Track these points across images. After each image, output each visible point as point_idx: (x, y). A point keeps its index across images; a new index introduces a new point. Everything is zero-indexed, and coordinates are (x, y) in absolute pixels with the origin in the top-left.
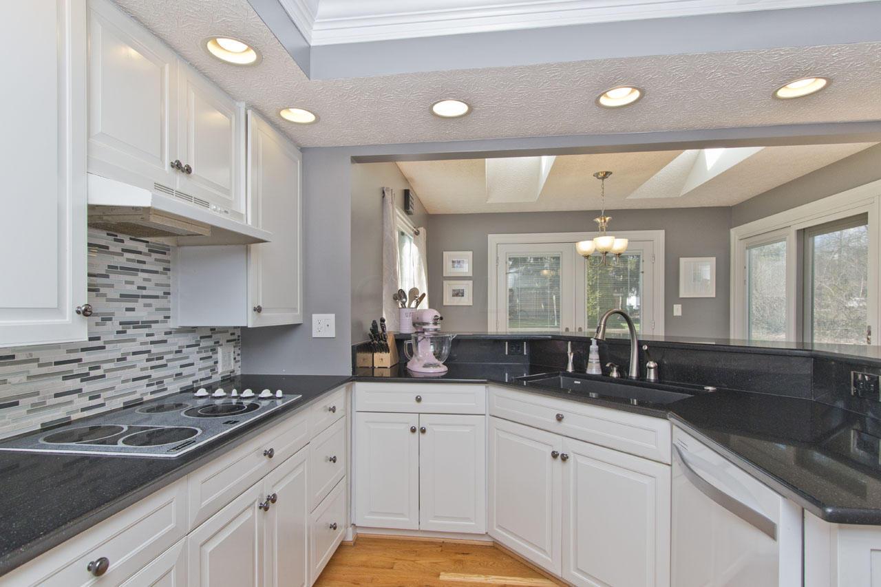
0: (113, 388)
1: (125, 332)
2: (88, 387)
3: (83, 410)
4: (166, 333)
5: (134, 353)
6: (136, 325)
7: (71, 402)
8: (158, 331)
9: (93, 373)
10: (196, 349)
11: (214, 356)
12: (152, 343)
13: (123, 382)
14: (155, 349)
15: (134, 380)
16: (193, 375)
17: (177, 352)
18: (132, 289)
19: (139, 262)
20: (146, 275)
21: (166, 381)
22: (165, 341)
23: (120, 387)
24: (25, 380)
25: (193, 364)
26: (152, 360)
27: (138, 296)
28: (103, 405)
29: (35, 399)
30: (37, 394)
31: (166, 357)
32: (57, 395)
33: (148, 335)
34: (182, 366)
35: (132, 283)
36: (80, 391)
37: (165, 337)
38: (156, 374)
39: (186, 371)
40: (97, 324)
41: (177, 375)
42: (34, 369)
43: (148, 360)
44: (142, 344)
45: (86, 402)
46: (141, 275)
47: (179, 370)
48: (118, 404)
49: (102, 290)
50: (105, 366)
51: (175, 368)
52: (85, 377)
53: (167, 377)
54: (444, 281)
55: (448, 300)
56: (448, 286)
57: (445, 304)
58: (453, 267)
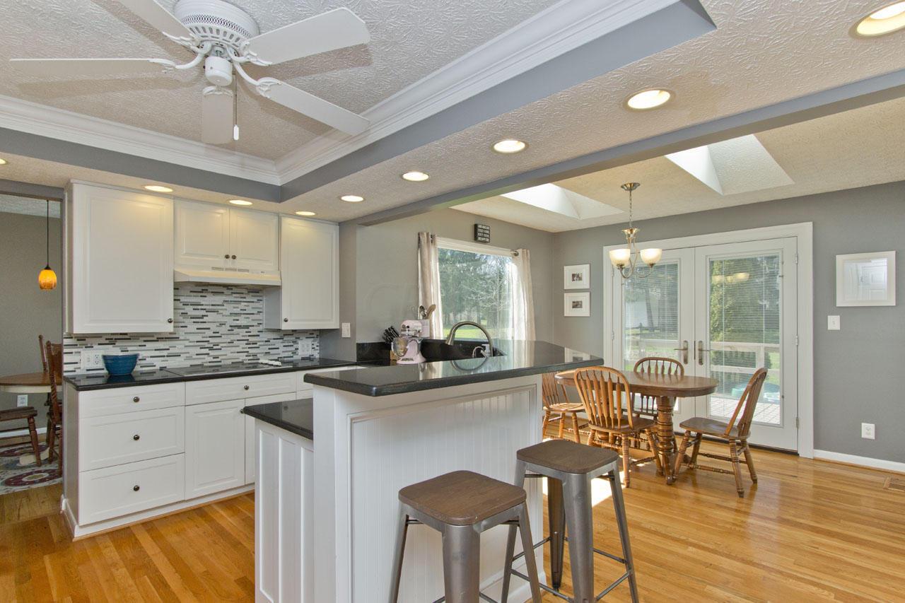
0: (226, 355)
1: (233, 330)
2: (212, 353)
3: (210, 362)
4: (259, 332)
5: (238, 340)
6: (239, 327)
7: (204, 359)
8: (254, 331)
9: (215, 347)
10: (281, 340)
11: (295, 346)
12: (249, 336)
13: (232, 353)
14: (251, 339)
15: (238, 352)
16: (279, 354)
17: (266, 341)
18: (237, 311)
19: (241, 298)
20: (246, 304)
21: (258, 355)
22: (258, 336)
23: (230, 355)
24: (183, 346)
25: (278, 348)
26: (250, 344)
27: (241, 314)
28: (220, 362)
29: (188, 355)
30: (188, 353)
31: (258, 343)
32: (197, 355)
33: (247, 332)
34: (269, 349)
35: (238, 308)
36: (208, 354)
37: (258, 334)
38: (251, 351)
39: (272, 351)
40: (217, 326)
41: (266, 353)
42: (187, 343)
43: (247, 344)
44: (243, 336)
45: (211, 359)
46: (242, 304)
47: (268, 351)
48: (229, 362)
49: (220, 312)
50: (222, 345)
51: (265, 349)
52: (211, 349)
53: (259, 353)
54: (565, 294)
55: (569, 311)
56: (568, 299)
57: (565, 315)
58: (573, 280)
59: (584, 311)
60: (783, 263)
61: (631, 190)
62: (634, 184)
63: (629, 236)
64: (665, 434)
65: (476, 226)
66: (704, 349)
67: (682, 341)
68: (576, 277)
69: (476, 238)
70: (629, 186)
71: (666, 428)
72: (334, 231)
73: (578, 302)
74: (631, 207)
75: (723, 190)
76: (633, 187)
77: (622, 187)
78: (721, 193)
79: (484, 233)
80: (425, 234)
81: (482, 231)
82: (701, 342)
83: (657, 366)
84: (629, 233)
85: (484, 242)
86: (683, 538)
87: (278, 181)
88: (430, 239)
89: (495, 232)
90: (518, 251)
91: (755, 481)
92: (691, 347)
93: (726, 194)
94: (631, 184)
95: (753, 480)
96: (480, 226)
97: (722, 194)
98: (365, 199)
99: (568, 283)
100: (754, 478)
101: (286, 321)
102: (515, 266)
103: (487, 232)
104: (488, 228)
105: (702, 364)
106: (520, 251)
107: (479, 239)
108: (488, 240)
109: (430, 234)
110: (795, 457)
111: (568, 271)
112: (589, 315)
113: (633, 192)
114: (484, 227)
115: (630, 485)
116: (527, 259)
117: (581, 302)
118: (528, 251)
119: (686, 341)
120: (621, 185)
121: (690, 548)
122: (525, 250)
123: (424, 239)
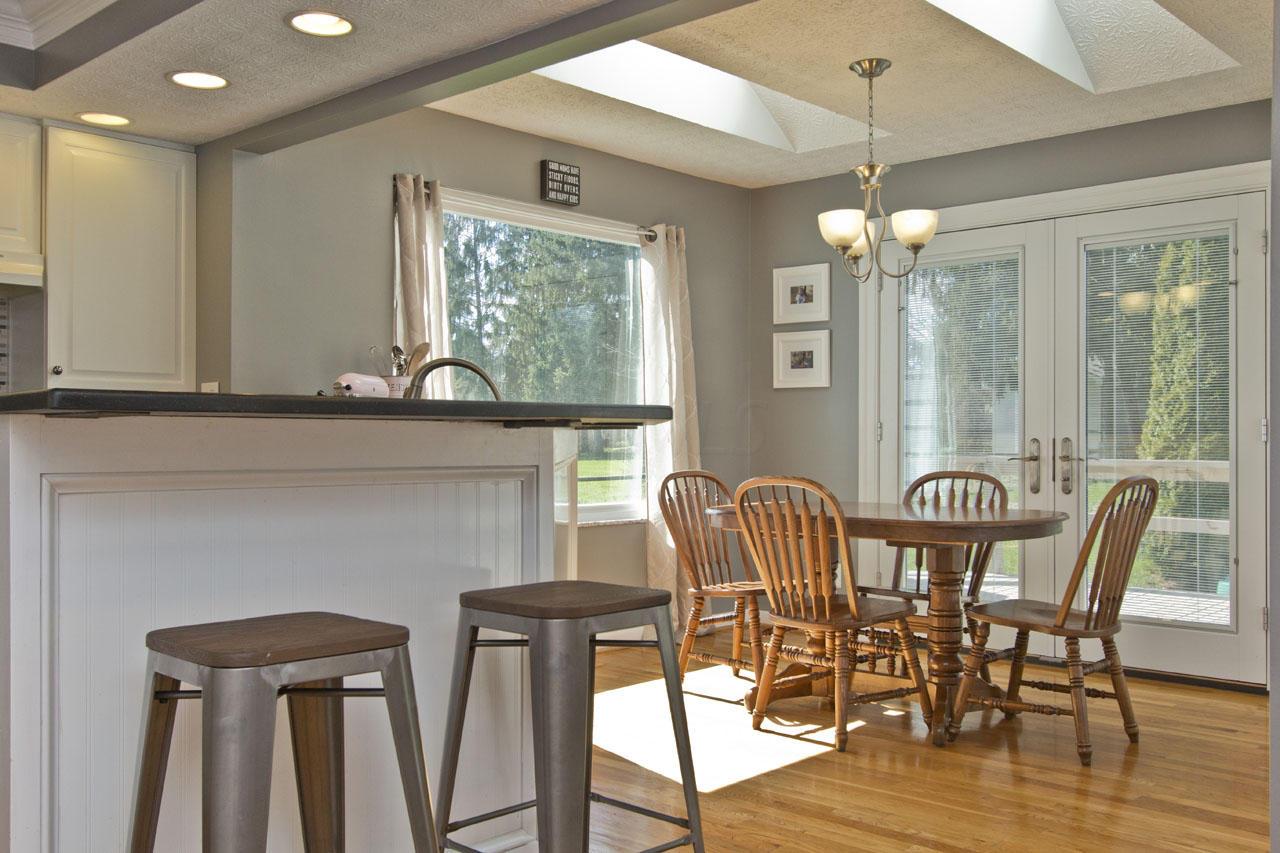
54: (776, 336)
55: (784, 376)
56: (783, 346)
57: (776, 385)
58: (793, 302)
59: (818, 376)
60: (1236, 252)
61: (870, 74)
62: (879, 62)
63: (867, 180)
64: (944, 637)
65: (544, 165)
66: (1075, 456)
67: (1028, 439)
68: (802, 294)
69: (544, 194)
70: (866, 65)
71: (945, 623)
72: (182, 166)
73: (804, 353)
74: (871, 116)
75: (1095, 84)
76: (874, 69)
77: (852, 68)
78: (1089, 87)
79: (563, 183)
80: (410, 179)
81: (558, 177)
82: (1067, 440)
83: (952, 491)
84: (867, 173)
85: (566, 205)
86: (911, 831)
87: (27, 40)
88: (424, 191)
89: (592, 182)
90: (655, 228)
91: (1134, 737)
92: (1046, 453)
93: (1101, 91)
94: (871, 61)
95: (1130, 735)
96: (553, 166)
97: (1093, 92)
98: (229, 84)
99: (783, 311)
100: (1132, 731)
101: (57, 372)
102: (651, 267)
103: (571, 180)
104: (574, 171)
105: (1070, 492)
106: (660, 229)
107: (552, 195)
108: (574, 199)
109: (422, 180)
110: (1258, 699)
111: (783, 279)
112: (827, 385)
113: (874, 79)
114: (564, 169)
115: (848, 747)
116: (679, 251)
117: (811, 353)
118: (682, 229)
119: (1035, 440)
120: (848, 65)
121: (915, 847)
122: (673, 228)
123: (407, 191)
